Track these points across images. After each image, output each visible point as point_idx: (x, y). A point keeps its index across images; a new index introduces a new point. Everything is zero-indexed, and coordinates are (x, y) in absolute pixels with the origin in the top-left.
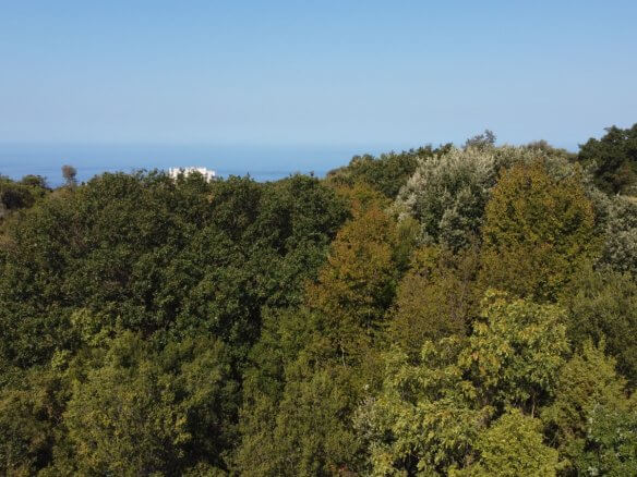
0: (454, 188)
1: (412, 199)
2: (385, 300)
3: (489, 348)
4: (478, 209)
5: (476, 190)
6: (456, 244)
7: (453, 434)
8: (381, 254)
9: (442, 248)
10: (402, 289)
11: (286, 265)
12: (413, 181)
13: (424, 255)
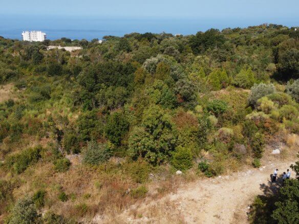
0: (152, 65)
1: (146, 66)
2: (143, 81)
3: (155, 85)
4: (155, 68)
5: (155, 65)
6: (152, 73)
7: (152, 91)
8: (143, 75)
9: (150, 74)
10: (146, 80)
11: (129, 76)
12: (146, 62)
13: (148, 75)
